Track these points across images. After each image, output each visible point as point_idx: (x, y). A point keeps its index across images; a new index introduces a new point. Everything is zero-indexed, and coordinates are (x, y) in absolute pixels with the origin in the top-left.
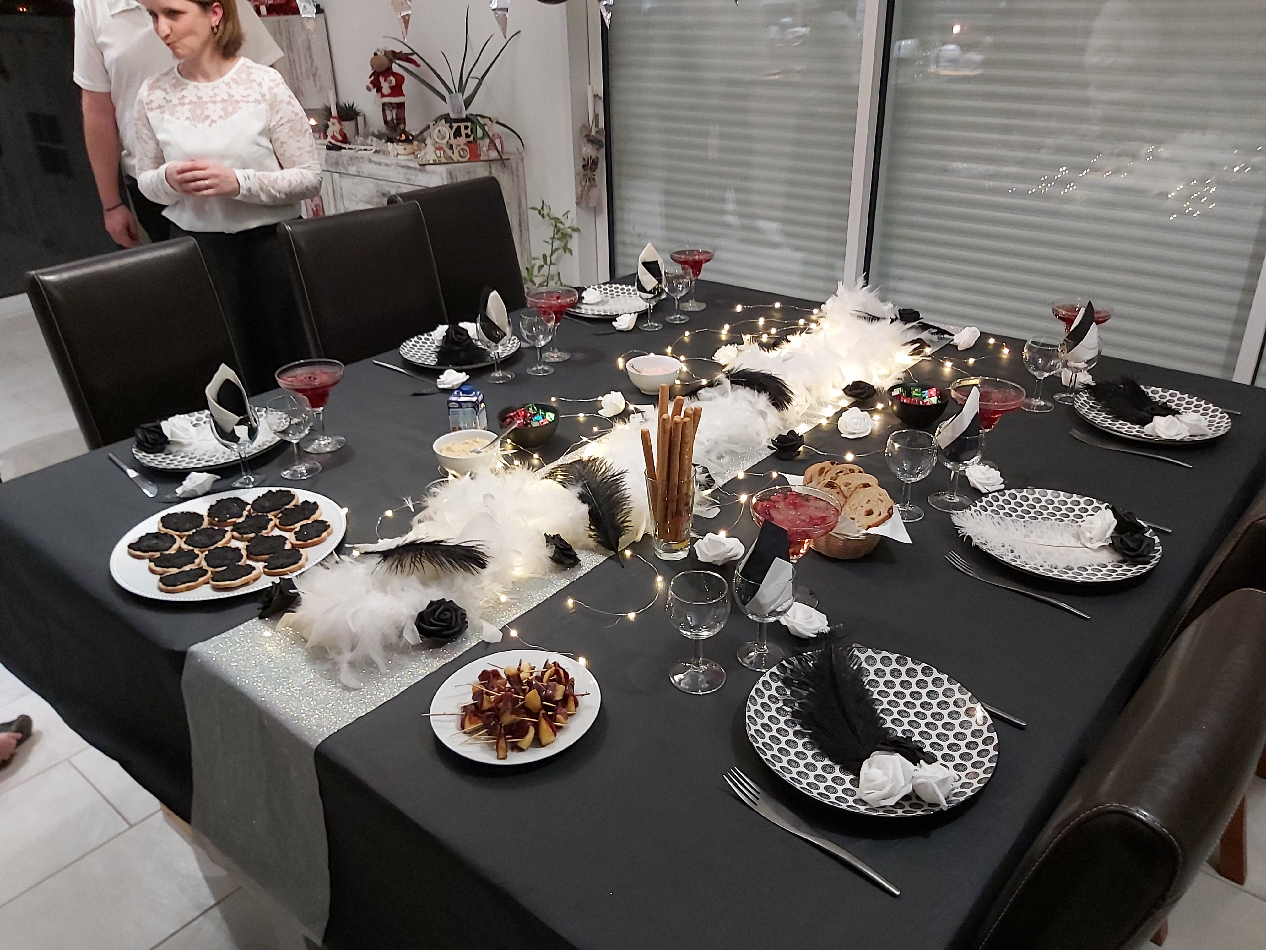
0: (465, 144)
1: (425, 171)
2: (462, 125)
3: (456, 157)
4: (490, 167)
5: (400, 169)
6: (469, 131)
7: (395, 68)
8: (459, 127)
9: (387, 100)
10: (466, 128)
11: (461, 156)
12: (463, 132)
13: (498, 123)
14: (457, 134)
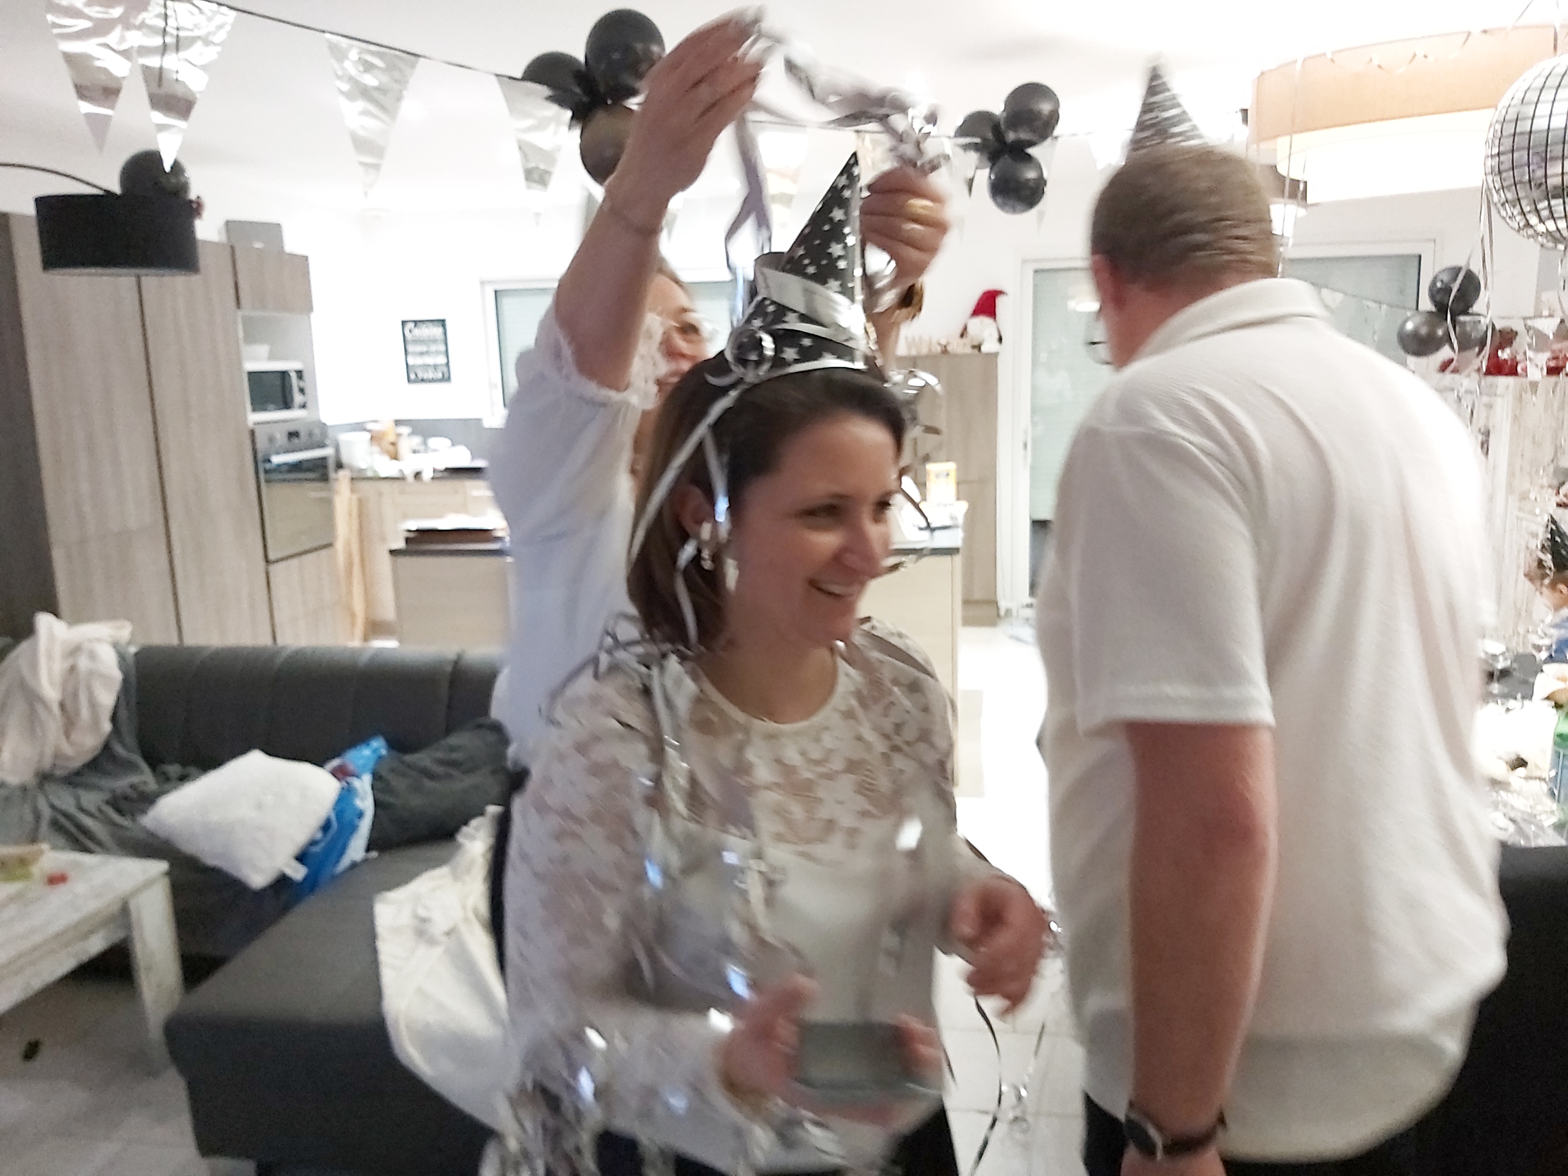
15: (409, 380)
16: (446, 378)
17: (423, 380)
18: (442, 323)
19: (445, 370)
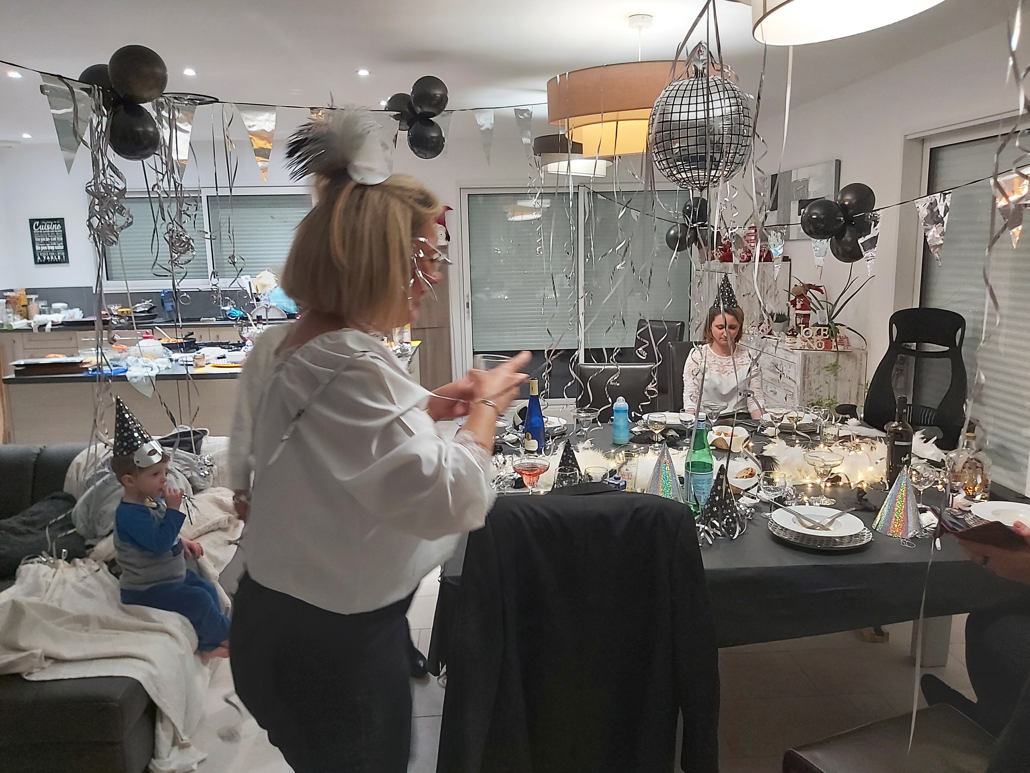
0: (822, 340)
1: (792, 353)
2: (822, 328)
3: (815, 347)
4: (838, 355)
5: (784, 351)
6: (826, 333)
7: (809, 294)
8: (820, 329)
9: (798, 312)
10: (825, 330)
11: (818, 347)
12: (822, 333)
13: (848, 328)
14: (819, 333)
15: (36, 262)
16: (65, 260)
17: (47, 262)
18: (60, 221)
19: (63, 254)
